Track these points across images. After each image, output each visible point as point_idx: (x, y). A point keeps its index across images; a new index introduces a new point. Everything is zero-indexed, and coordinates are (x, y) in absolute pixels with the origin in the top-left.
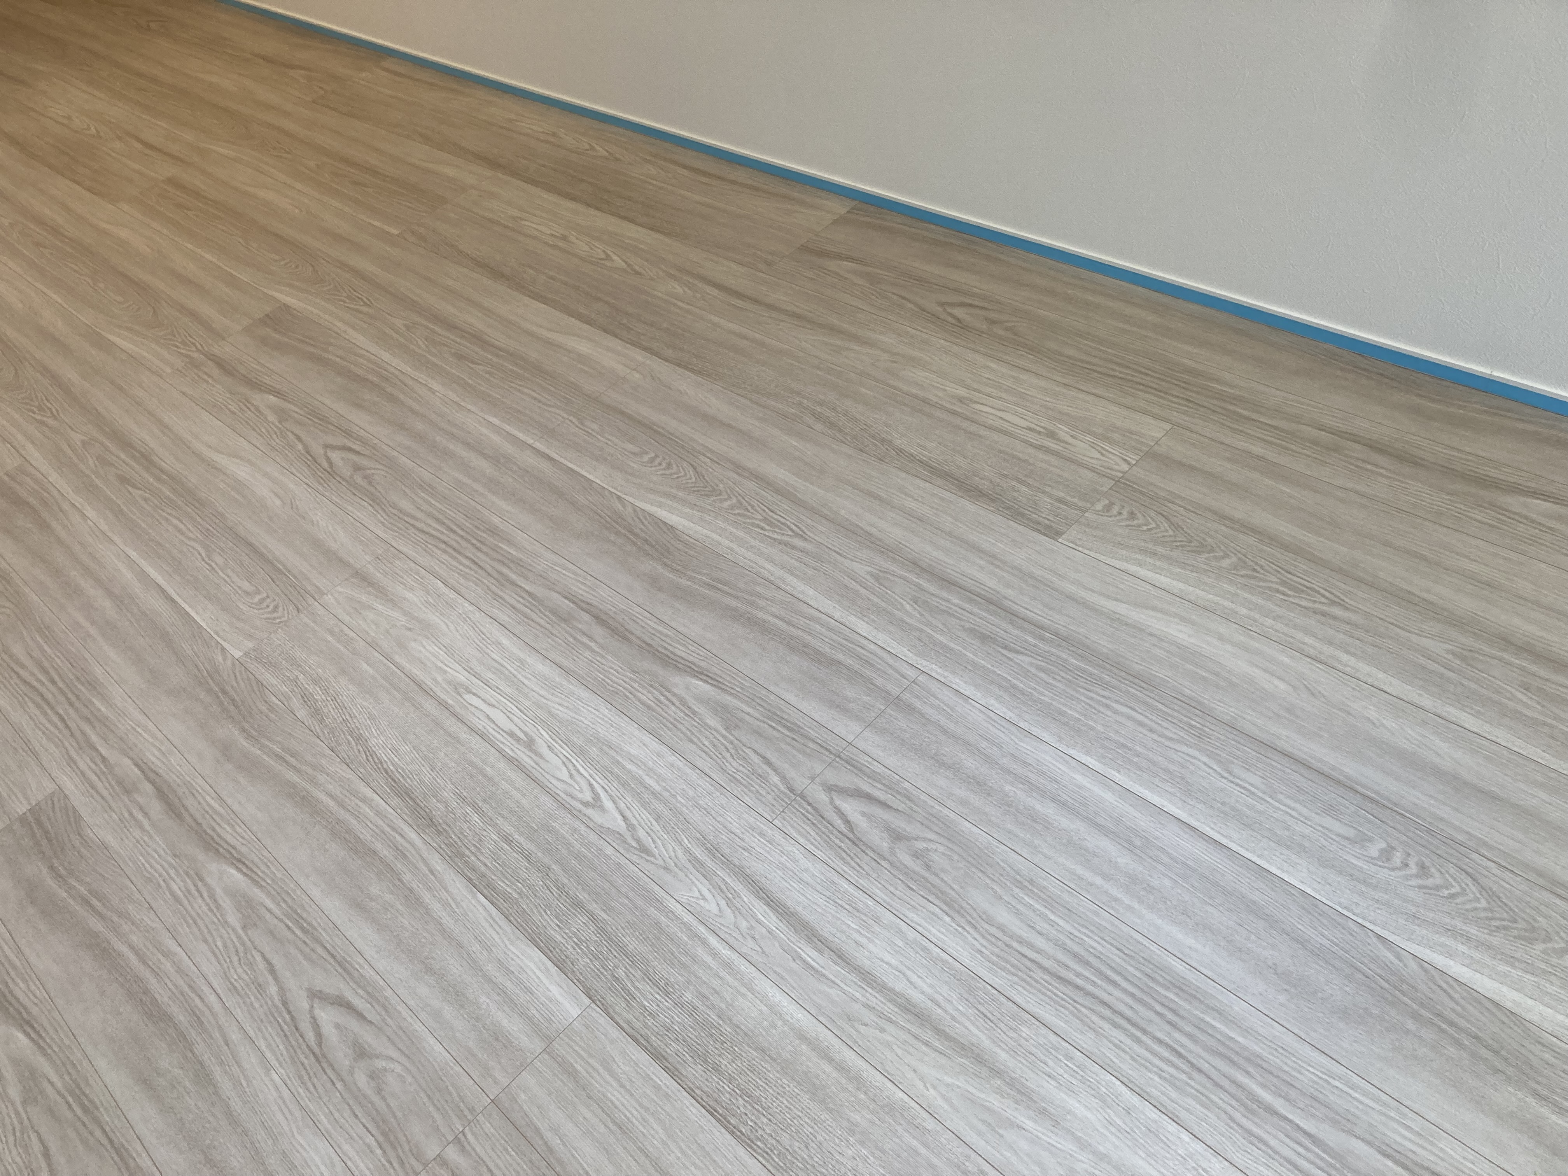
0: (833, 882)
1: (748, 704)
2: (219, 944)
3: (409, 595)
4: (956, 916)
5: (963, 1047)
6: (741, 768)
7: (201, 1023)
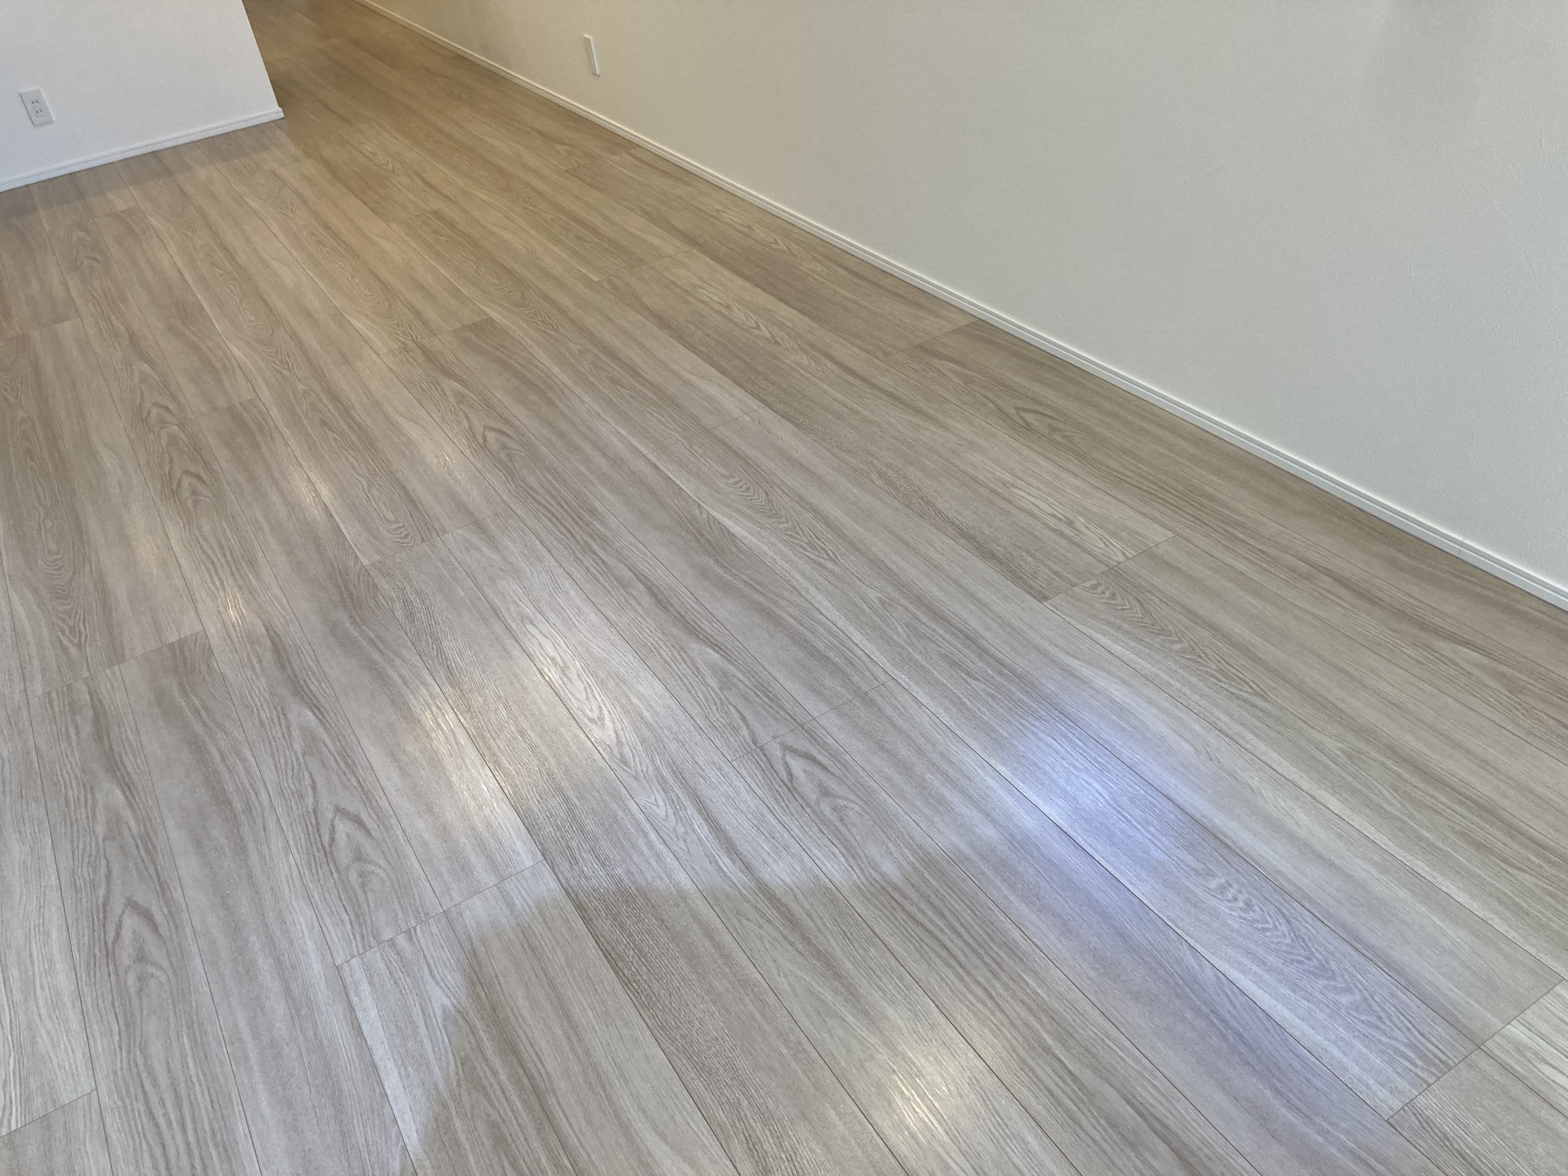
0: (762, 815)
1: (744, 674)
2: (282, 761)
3: (511, 546)
4: (851, 860)
5: (819, 952)
6: (721, 719)
7: (251, 812)
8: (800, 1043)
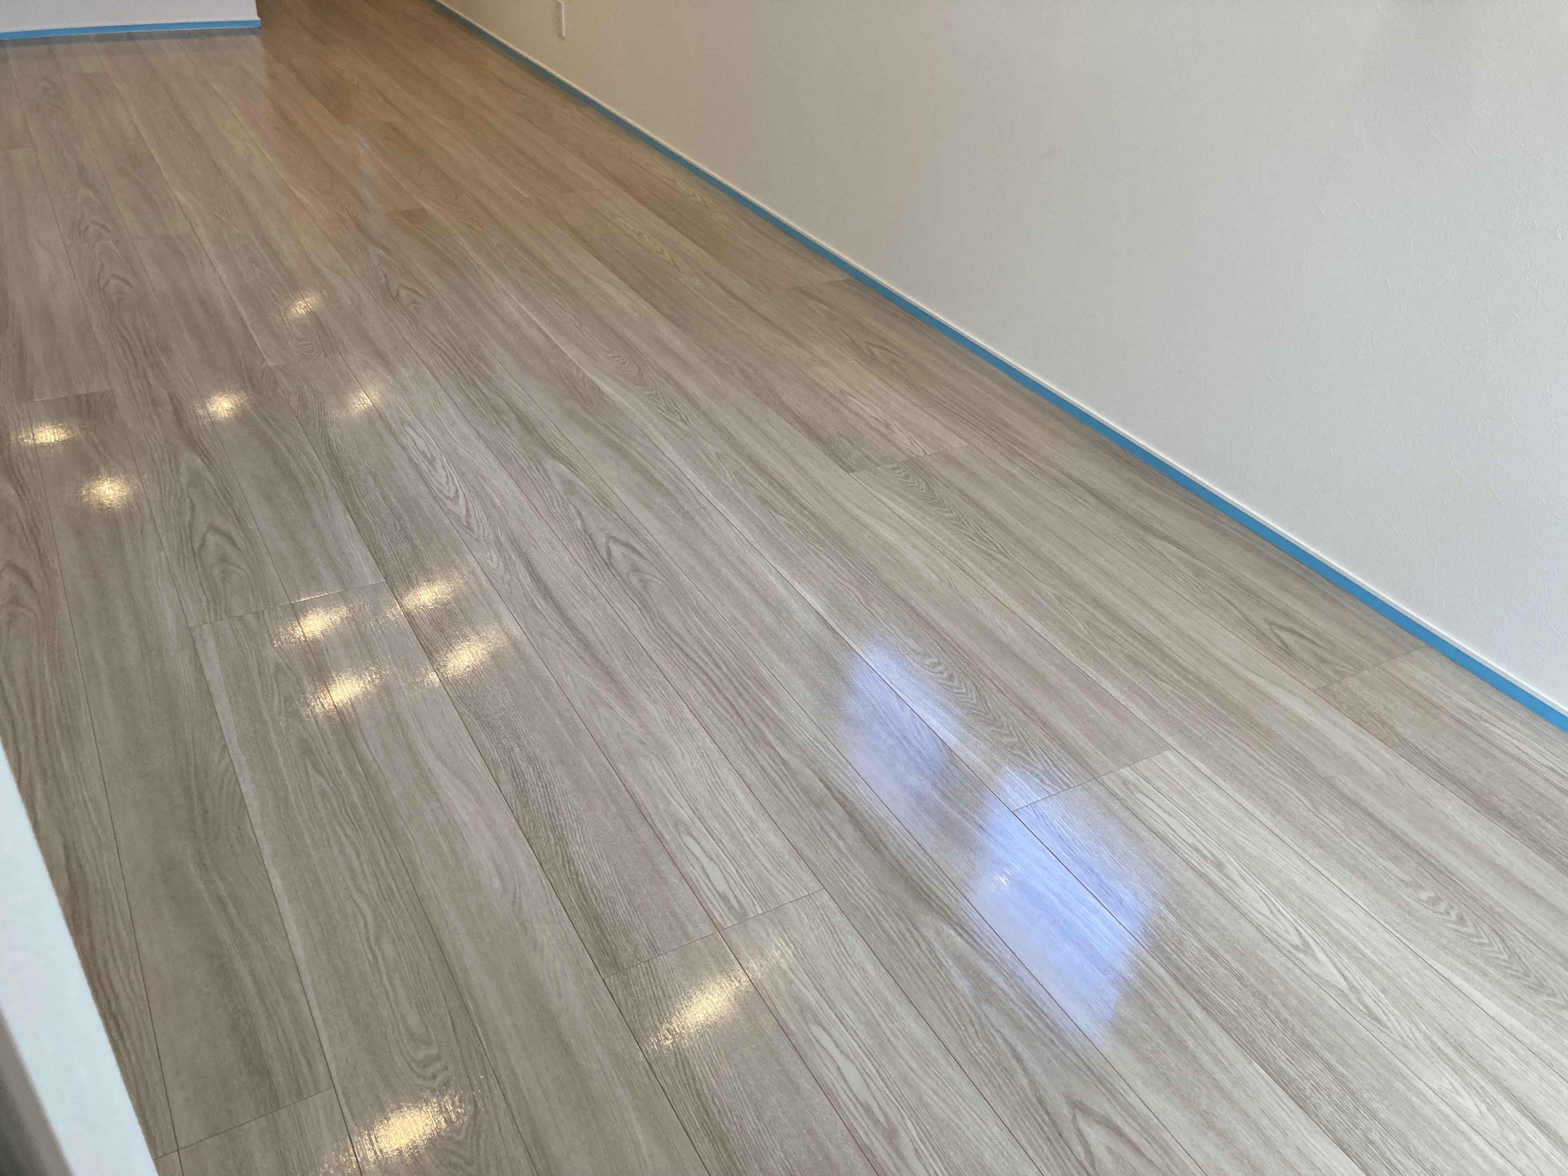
0: (579, 577)
1: (588, 486)
4: (645, 613)
5: (603, 665)
6: (560, 511)
8: (572, 718)
